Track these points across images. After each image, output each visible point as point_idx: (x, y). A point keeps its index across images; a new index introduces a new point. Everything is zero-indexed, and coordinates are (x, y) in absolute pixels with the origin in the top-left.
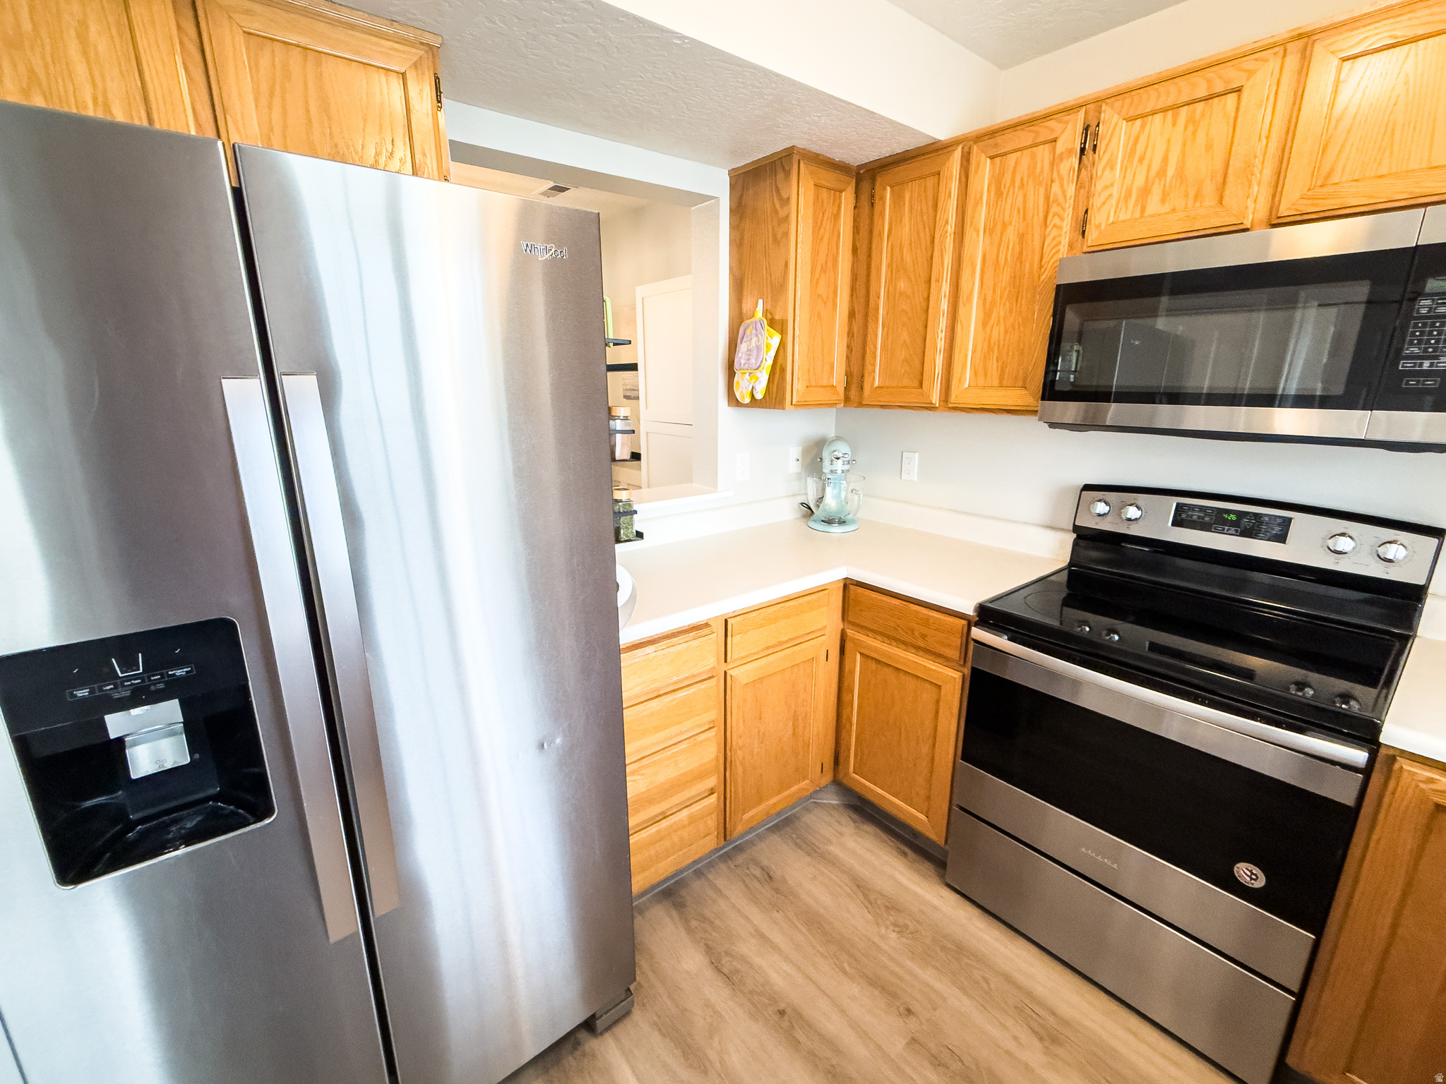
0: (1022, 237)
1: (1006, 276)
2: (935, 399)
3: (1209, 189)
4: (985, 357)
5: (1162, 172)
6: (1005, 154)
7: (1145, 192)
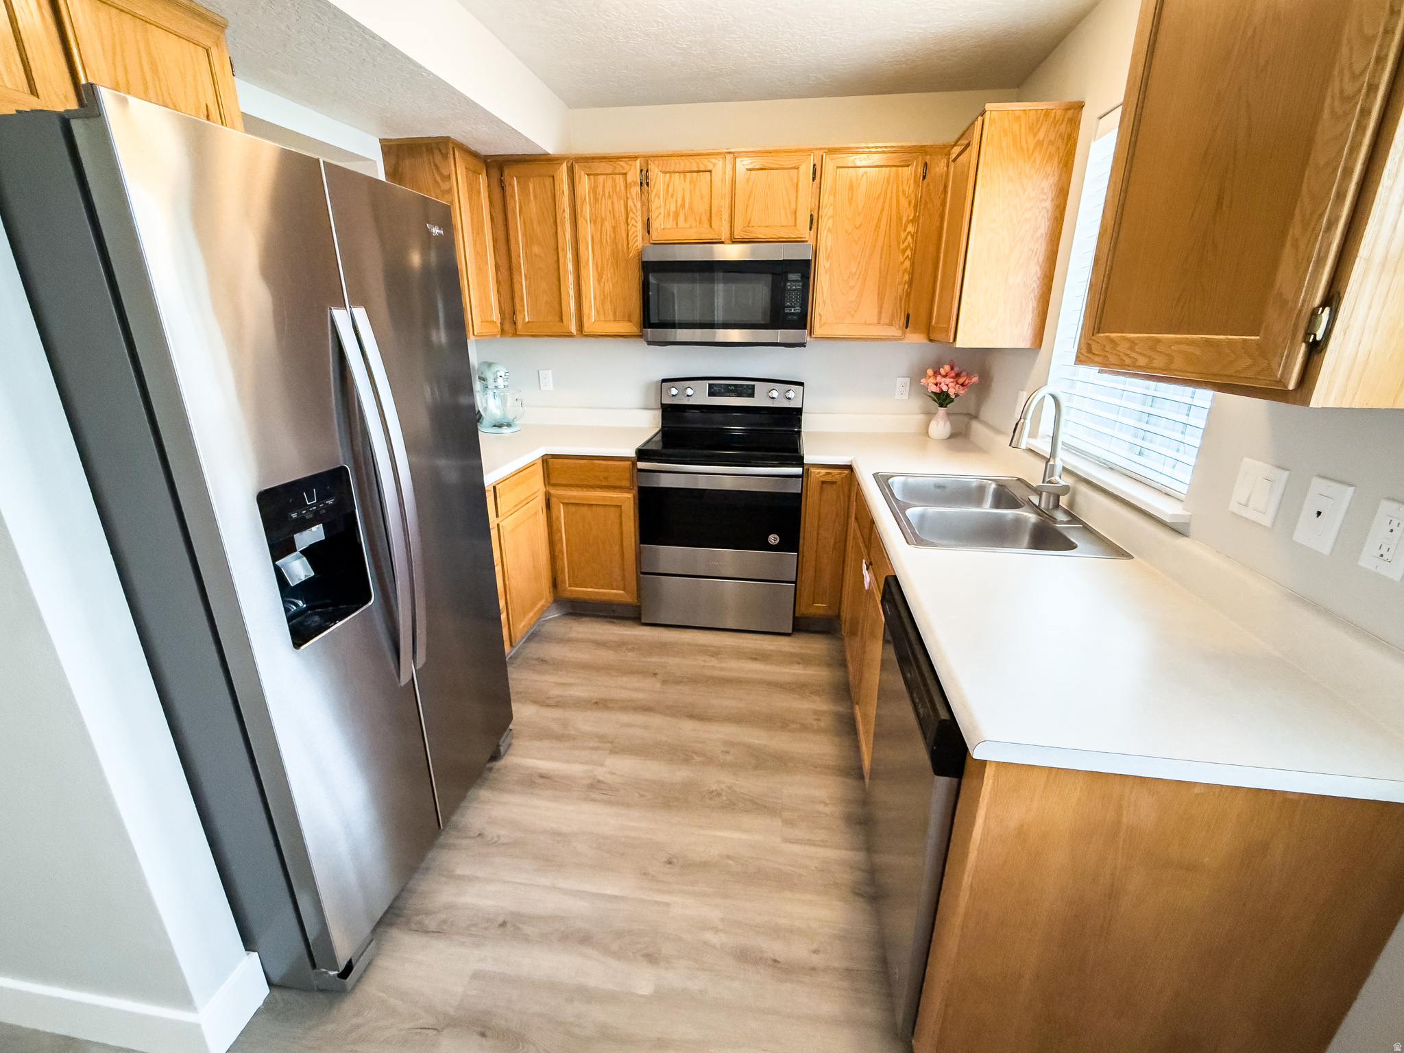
0: (614, 228)
1: (608, 251)
2: (573, 329)
3: (705, 219)
4: (603, 301)
5: (683, 205)
6: (597, 175)
7: (676, 215)
